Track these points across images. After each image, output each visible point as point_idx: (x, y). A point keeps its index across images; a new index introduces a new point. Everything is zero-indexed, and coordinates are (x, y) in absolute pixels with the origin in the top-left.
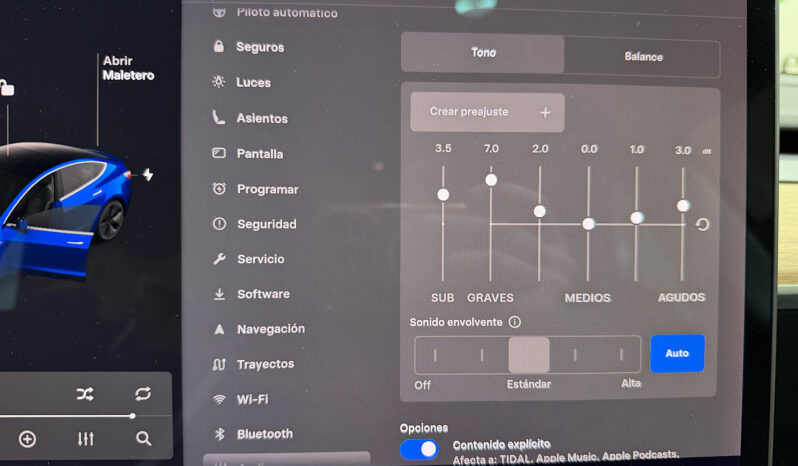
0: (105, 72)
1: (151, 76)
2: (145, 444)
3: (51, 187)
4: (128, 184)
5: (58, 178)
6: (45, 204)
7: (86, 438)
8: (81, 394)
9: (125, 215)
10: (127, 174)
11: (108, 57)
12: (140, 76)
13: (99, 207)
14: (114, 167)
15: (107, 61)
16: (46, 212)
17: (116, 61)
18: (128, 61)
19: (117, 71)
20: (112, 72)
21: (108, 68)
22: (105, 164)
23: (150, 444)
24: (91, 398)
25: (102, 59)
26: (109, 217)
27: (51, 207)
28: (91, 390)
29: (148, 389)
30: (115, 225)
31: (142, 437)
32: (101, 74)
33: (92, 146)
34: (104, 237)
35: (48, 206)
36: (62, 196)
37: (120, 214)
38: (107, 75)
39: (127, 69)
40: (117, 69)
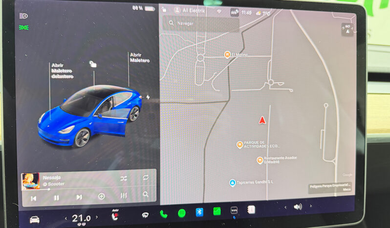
0: (131, 59)
1: (148, 61)
2: (146, 197)
3: (111, 102)
4: (140, 100)
5: (114, 98)
6: (109, 108)
7: (124, 195)
8: (122, 179)
9: (139, 112)
10: (140, 97)
11: (132, 54)
12: (144, 61)
13: (130, 109)
14: (135, 95)
15: (132, 55)
16: (110, 111)
17: (135, 55)
18: (140, 55)
19: (135, 59)
20: (134, 59)
21: (132, 57)
22: (132, 93)
23: (148, 196)
24: (126, 180)
25: (130, 54)
26: (134, 113)
27: (111, 109)
28: (126, 177)
29: (147, 176)
30: (136, 116)
31: (145, 194)
32: (130, 60)
33: (127, 87)
34: (132, 120)
35: (110, 109)
36: (116, 105)
37: (138, 112)
38: (132, 60)
39: (139, 58)
40: (135, 58)
